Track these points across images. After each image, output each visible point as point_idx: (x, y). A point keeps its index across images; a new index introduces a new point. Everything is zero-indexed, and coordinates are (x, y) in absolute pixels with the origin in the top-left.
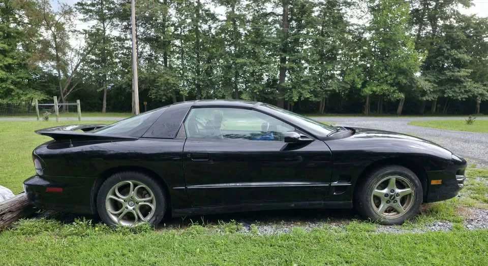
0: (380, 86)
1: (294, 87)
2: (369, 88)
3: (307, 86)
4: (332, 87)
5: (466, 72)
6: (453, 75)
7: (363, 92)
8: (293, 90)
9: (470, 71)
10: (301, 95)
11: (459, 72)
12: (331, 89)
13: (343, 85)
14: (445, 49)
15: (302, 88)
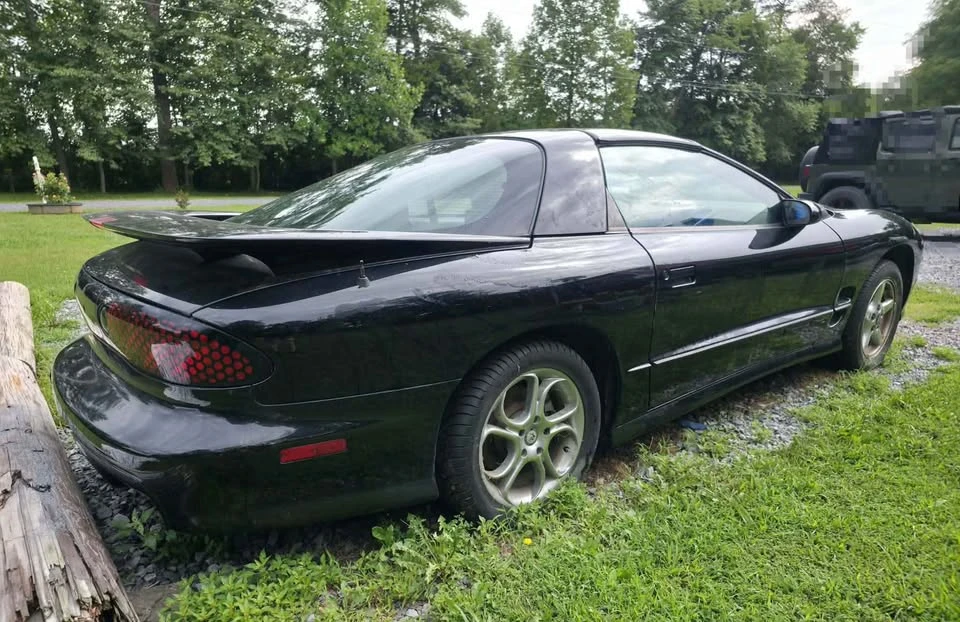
0: (357, 141)
1: (198, 137)
2: (338, 143)
3: (223, 135)
4: (274, 139)
5: (473, 122)
6: (457, 128)
7: (329, 152)
8: (197, 143)
9: (480, 121)
10: (215, 153)
11: (464, 122)
12: (274, 143)
13: (294, 137)
14: (441, 83)
15: (215, 139)
